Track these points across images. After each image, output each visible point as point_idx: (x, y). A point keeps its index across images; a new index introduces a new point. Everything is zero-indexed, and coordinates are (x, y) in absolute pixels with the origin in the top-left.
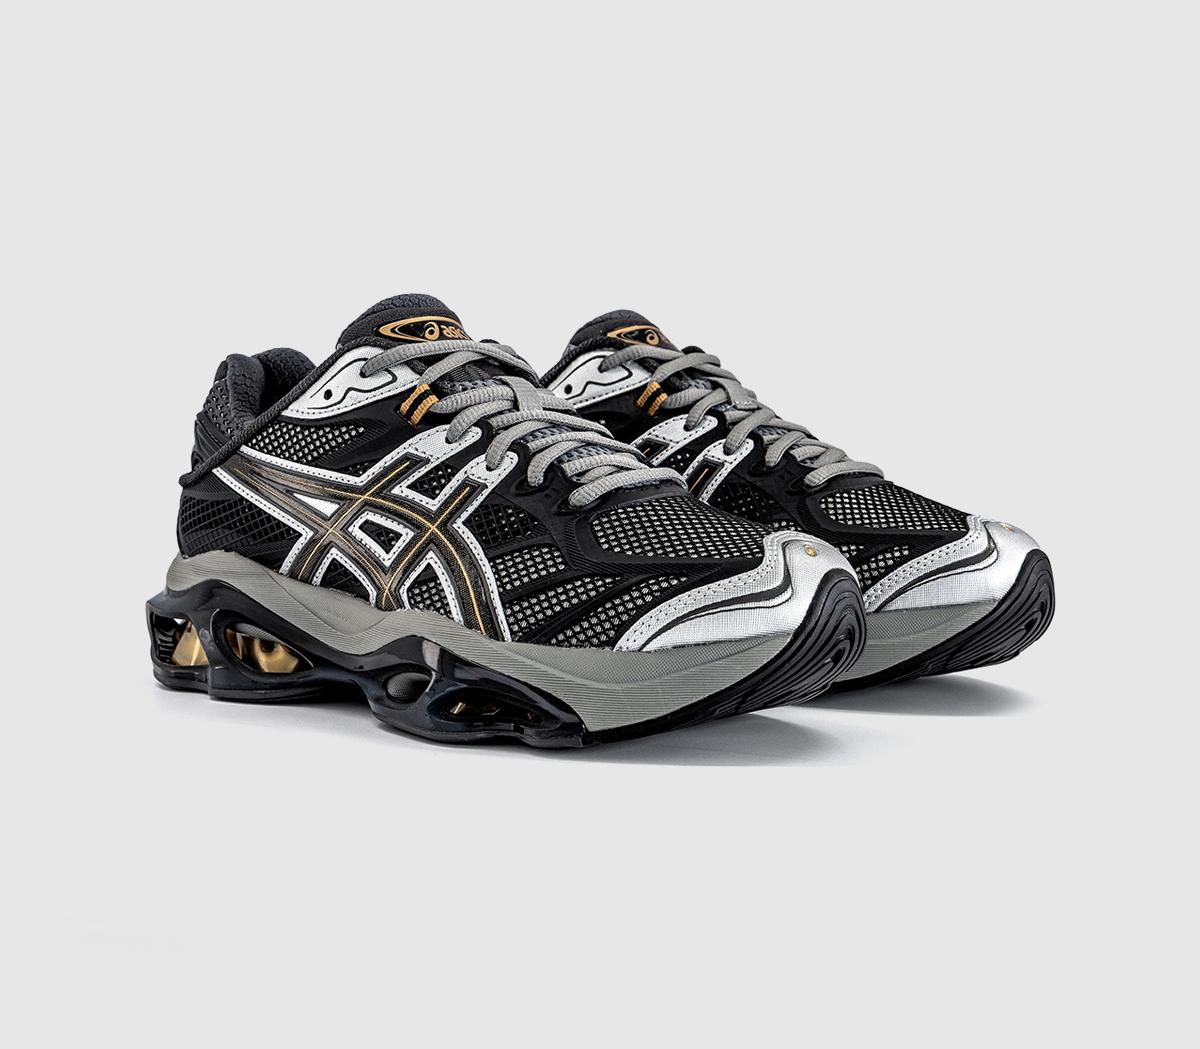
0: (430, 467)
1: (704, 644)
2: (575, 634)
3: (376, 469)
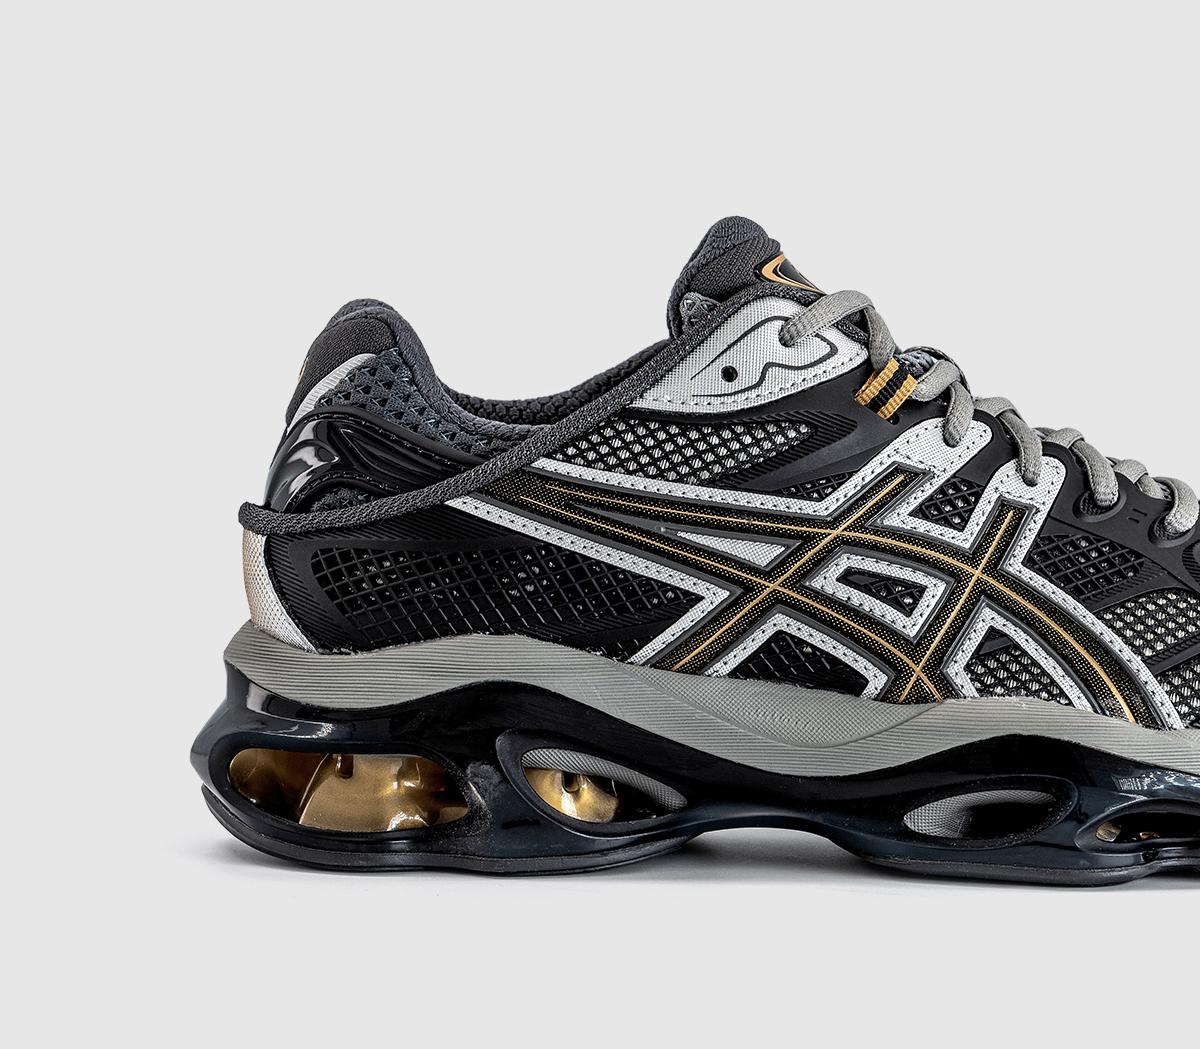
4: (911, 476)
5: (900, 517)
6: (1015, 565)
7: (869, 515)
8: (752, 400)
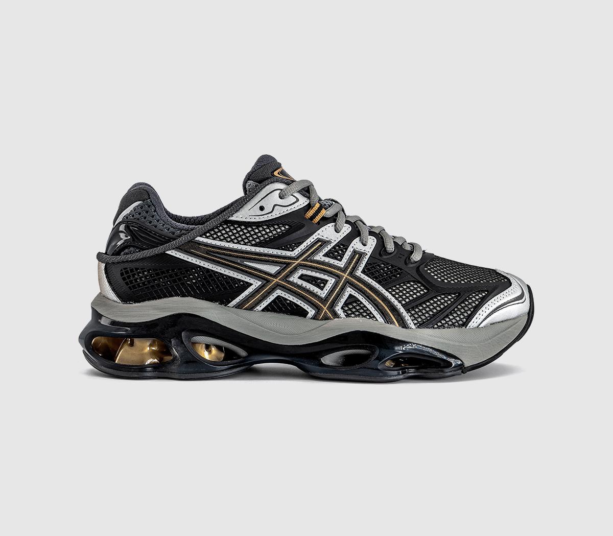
0: (332, 245)
1: (502, 322)
2: (446, 322)
3: (303, 247)
4: (323, 243)
5: (320, 257)
6: (359, 273)
7: (309, 256)
8: (270, 217)
